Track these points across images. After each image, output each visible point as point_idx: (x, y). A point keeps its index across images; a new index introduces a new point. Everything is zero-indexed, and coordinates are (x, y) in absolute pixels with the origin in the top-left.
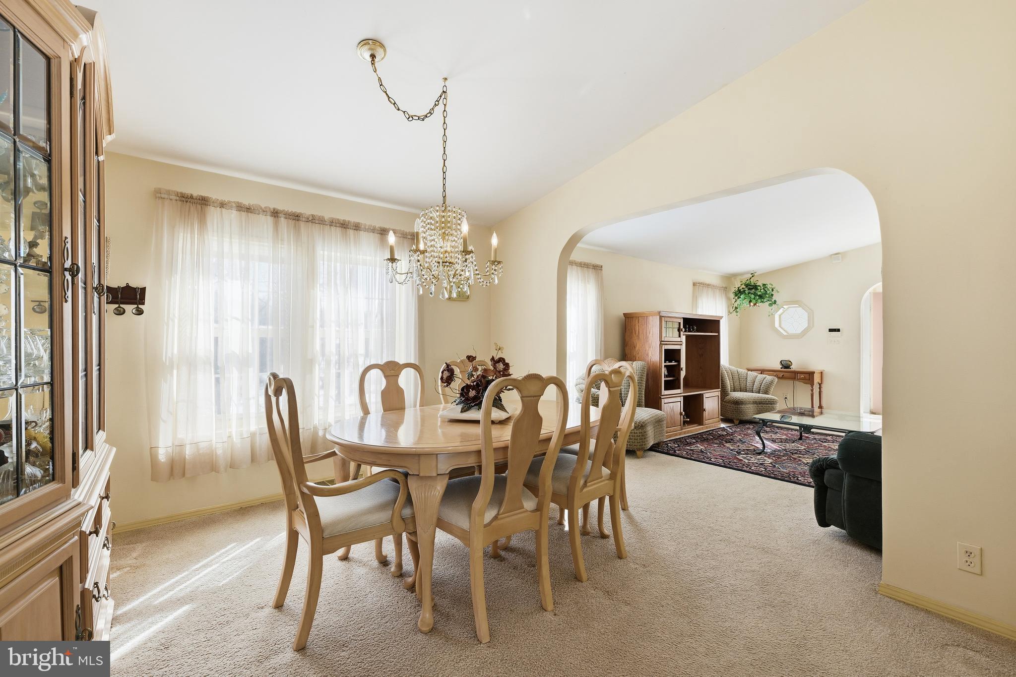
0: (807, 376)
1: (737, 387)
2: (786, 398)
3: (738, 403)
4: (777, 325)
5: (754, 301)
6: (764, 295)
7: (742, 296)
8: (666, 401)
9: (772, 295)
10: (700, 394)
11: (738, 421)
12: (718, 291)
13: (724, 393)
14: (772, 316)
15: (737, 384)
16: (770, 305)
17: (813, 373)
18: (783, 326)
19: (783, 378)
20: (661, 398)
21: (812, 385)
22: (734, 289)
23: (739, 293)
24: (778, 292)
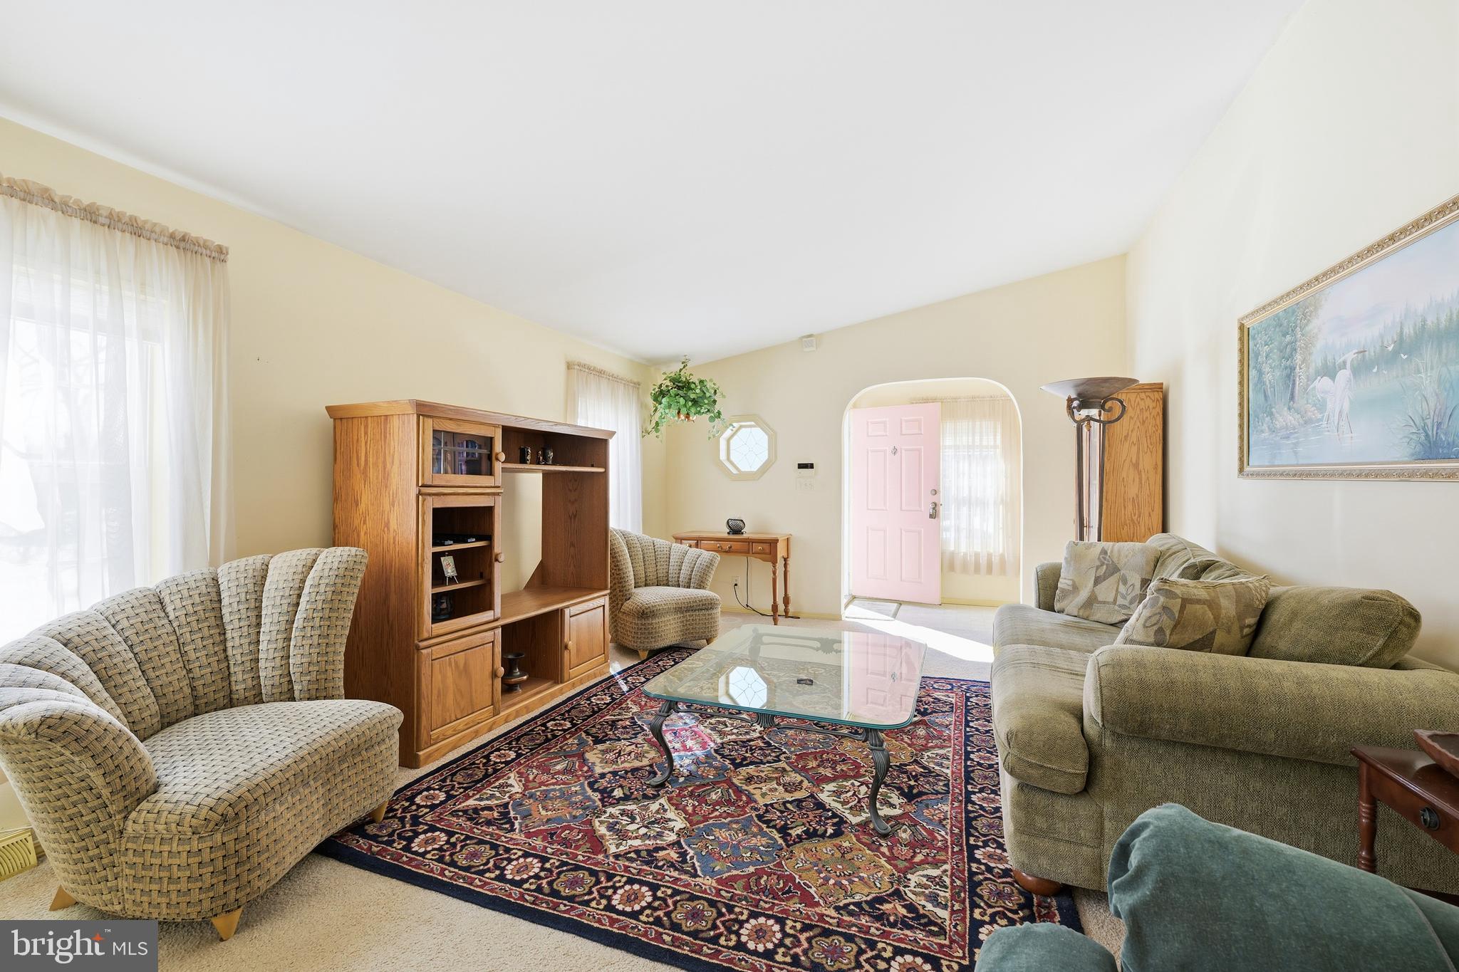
0: (766, 546)
1: (652, 576)
2: (736, 585)
3: (645, 614)
4: (723, 456)
5: (684, 411)
6: (700, 400)
7: (664, 400)
8: (438, 651)
9: (715, 401)
10: (557, 610)
11: (647, 653)
12: (622, 387)
13: (619, 596)
14: (715, 439)
15: (651, 569)
16: (712, 419)
17: (777, 541)
18: (732, 458)
19: (729, 551)
20: (418, 649)
21: (774, 562)
22: (653, 389)
23: (660, 394)
24: (724, 396)
